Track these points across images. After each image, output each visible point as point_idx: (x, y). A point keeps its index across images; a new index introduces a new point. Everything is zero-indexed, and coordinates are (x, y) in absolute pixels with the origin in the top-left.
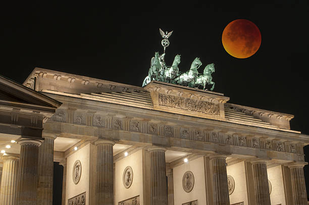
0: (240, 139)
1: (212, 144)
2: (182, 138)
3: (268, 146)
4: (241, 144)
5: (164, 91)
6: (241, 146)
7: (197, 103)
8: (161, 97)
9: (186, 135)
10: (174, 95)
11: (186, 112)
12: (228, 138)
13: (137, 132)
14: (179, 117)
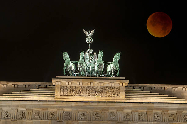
0: (139, 115)
1: (110, 122)
2: (80, 120)
3: (171, 118)
4: (141, 119)
5: (66, 83)
6: (141, 121)
7: (98, 89)
8: (63, 89)
9: (83, 117)
10: (75, 85)
11: (85, 98)
12: (127, 116)
13: (38, 119)
14: (73, 104)
